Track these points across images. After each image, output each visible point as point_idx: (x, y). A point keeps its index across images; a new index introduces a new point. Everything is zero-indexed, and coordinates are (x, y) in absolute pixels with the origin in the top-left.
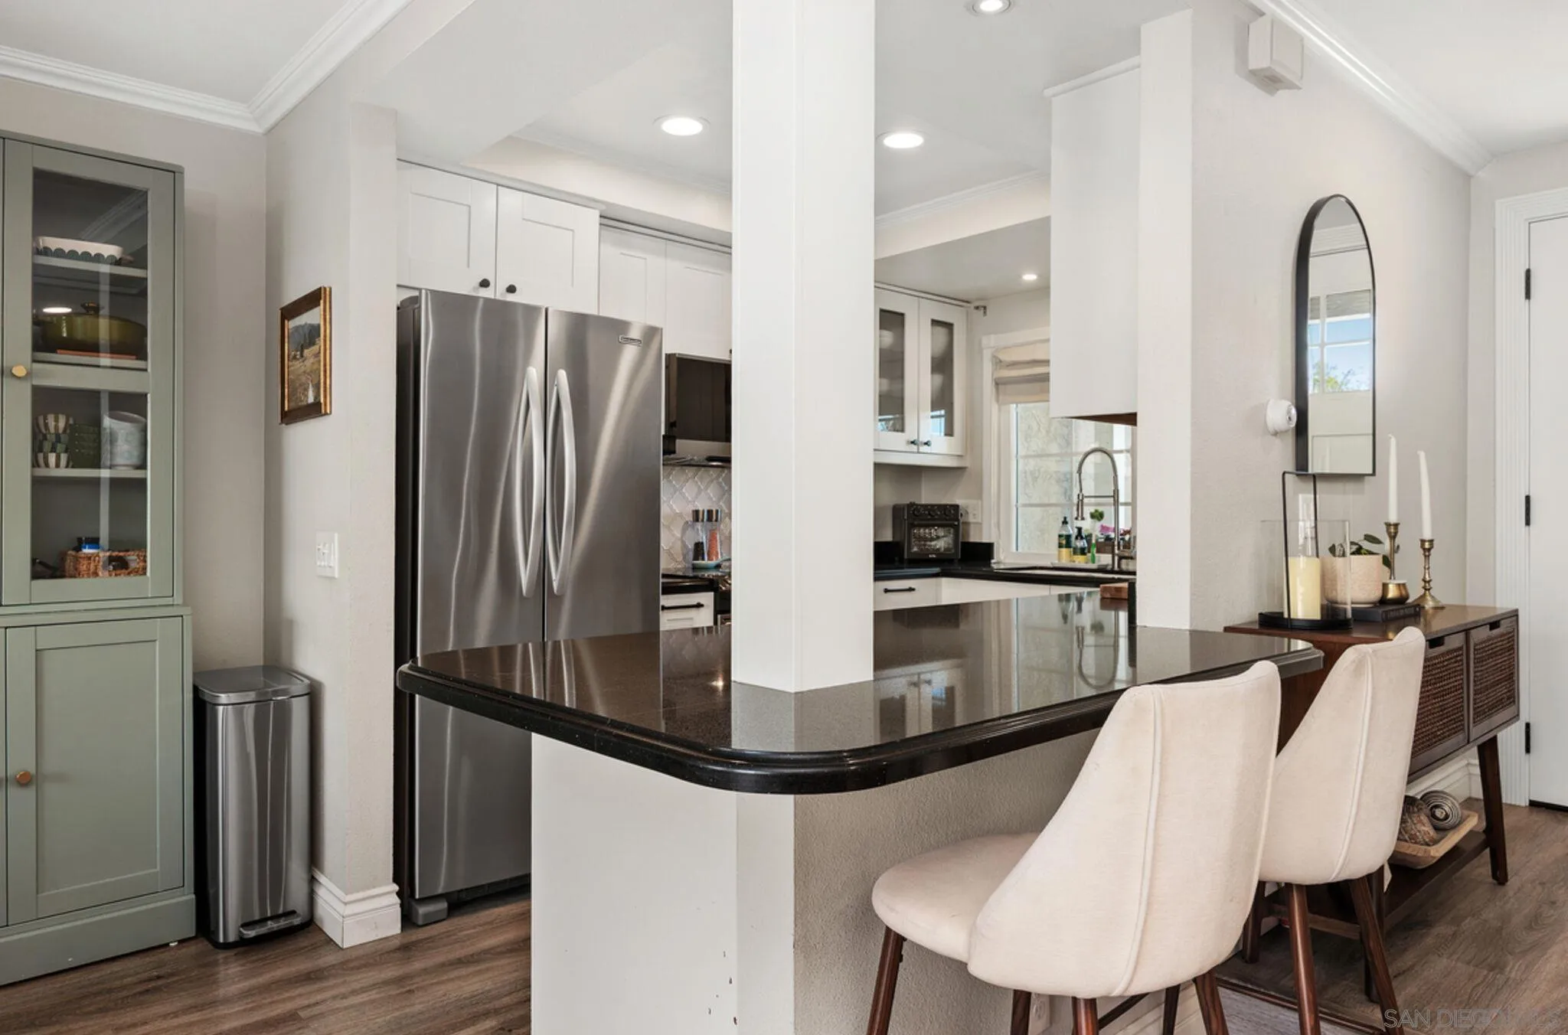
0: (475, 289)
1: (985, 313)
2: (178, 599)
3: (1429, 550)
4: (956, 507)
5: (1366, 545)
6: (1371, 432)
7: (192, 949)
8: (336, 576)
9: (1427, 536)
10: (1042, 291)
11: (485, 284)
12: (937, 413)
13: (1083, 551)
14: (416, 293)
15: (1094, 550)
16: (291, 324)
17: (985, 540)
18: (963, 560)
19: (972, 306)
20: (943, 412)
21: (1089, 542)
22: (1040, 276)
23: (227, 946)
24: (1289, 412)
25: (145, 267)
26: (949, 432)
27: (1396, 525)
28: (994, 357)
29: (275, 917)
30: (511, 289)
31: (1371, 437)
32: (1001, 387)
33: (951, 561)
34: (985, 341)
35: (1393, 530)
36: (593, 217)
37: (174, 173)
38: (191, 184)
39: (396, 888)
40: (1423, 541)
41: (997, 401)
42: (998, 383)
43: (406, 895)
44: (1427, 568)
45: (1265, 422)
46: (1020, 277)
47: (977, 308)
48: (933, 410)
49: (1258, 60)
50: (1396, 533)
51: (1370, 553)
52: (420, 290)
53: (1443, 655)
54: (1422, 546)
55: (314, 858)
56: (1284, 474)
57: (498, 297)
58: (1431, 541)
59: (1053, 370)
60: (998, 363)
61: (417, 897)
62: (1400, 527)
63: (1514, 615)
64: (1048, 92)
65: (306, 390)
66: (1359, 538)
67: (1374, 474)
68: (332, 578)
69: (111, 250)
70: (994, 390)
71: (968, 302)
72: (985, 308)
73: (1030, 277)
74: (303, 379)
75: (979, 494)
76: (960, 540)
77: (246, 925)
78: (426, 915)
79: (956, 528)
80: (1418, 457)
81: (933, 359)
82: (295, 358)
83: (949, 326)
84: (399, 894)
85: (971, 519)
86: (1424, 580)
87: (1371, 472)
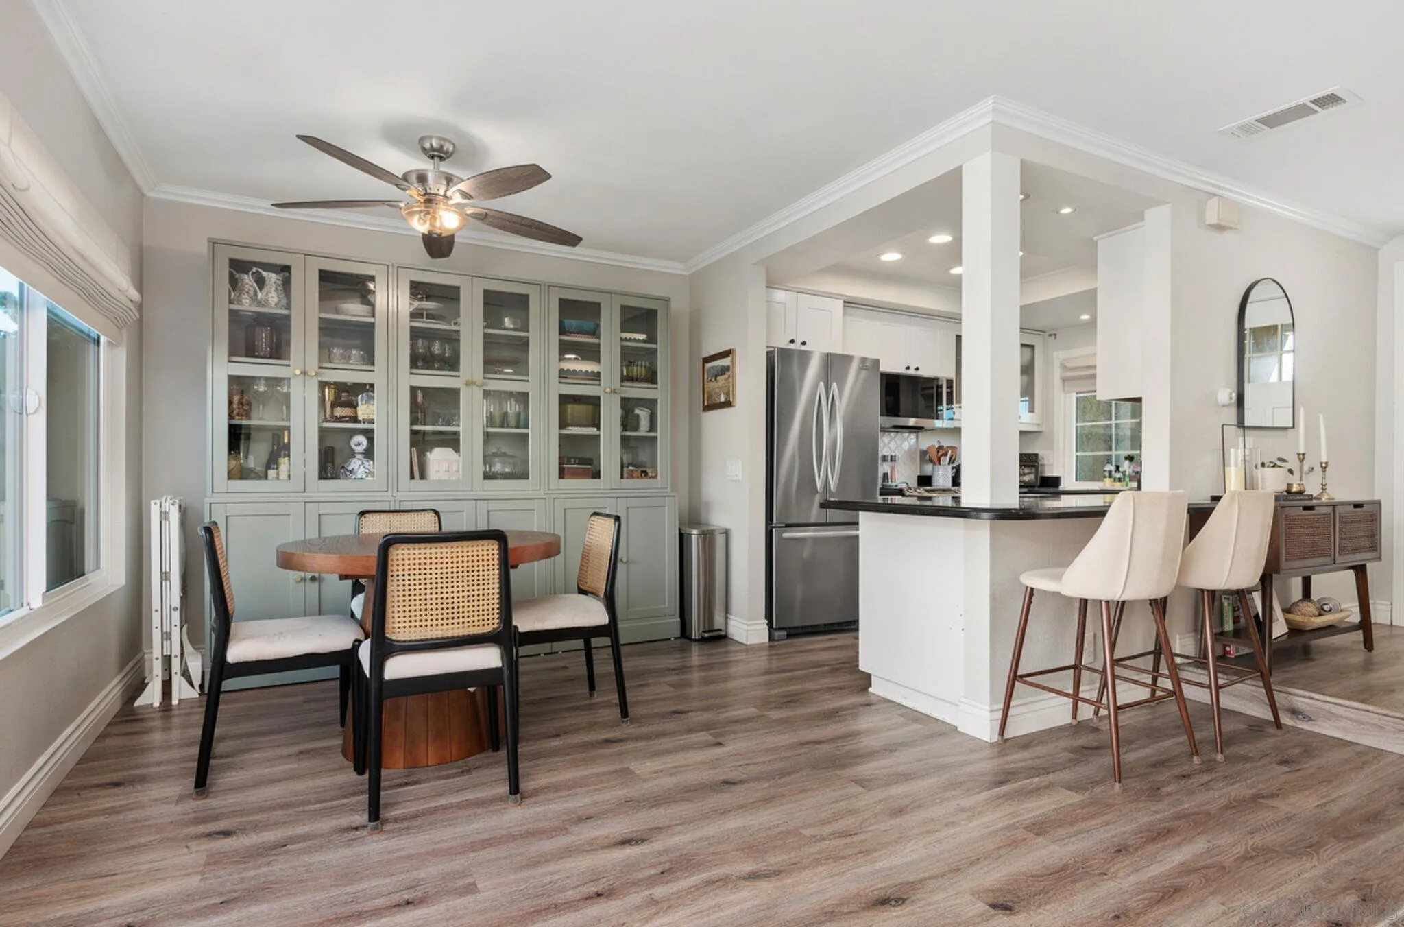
0: (788, 345)
1: (1055, 338)
2: (669, 490)
3: (1325, 468)
4: (1036, 455)
5: (1278, 463)
6: (1291, 405)
7: (679, 641)
8: (740, 479)
9: (1324, 460)
10: (1093, 323)
11: (792, 341)
12: (1024, 399)
13: (1120, 480)
14: (772, 349)
15: (1127, 479)
16: (708, 365)
17: (1055, 475)
18: (1042, 486)
19: (1047, 334)
20: (1027, 398)
21: (1124, 475)
22: (1091, 316)
23: (695, 640)
24: (1231, 394)
25: (656, 343)
26: (1031, 410)
27: (1304, 454)
28: (1061, 364)
29: (709, 631)
30: (804, 343)
31: (1291, 409)
32: (1066, 383)
33: (1034, 487)
34: (1055, 354)
35: (1302, 458)
36: (840, 303)
37: (667, 300)
38: (674, 305)
39: (766, 621)
40: (1321, 463)
41: (1064, 390)
42: (1064, 380)
43: (770, 625)
44: (1324, 478)
45: (1217, 400)
46: (1079, 317)
47: (1050, 335)
48: (1022, 396)
49: (1212, 218)
50: (1303, 459)
51: (1280, 467)
52: (775, 348)
53: (1313, 515)
54: (1321, 467)
55: (727, 610)
56: (1223, 425)
57: (798, 348)
58: (1326, 463)
59: (1098, 372)
60: (1064, 368)
61: (774, 627)
62: (1306, 456)
63: (1379, 503)
64: (1095, 238)
65: (720, 395)
66: (1274, 460)
67: (1293, 427)
68: (737, 481)
69: (642, 337)
70: (1061, 385)
71: (1044, 332)
72: (1055, 335)
73: (1085, 317)
74: (717, 390)
75: (1051, 447)
76: (1039, 475)
77: (704, 632)
78: (779, 636)
79: (1037, 467)
80: (1319, 417)
81: (1022, 366)
82: (711, 380)
83: (1032, 347)
84: (768, 624)
85: (1046, 462)
86: (1322, 485)
87: (1291, 425)
